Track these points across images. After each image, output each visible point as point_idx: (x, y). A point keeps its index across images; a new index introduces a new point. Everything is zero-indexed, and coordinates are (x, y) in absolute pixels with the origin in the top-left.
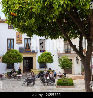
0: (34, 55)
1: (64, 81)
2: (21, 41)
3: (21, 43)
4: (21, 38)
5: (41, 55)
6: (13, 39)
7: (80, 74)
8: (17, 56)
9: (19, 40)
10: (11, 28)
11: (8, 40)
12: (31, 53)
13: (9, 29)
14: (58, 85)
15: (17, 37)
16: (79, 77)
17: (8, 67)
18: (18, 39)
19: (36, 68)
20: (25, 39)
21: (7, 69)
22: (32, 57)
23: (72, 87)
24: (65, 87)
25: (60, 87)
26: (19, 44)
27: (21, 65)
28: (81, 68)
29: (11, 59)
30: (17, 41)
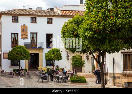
0: (41, 51)
1: (77, 78)
2: (27, 35)
3: (26, 38)
4: (27, 32)
5: (49, 52)
6: (18, 34)
7: (91, 72)
8: (24, 52)
9: (25, 35)
10: (15, 21)
11: (12, 34)
12: (37, 49)
13: (13, 22)
14: (72, 82)
15: (22, 32)
16: (90, 75)
17: (12, 64)
18: (23, 33)
19: (42, 66)
20: (30, 33)
21: (11, 66)
22: (39, 53)
23: (85, 84)
24: (78, 84)
25: (74, 84)
26: (24, 39)
27: (27, 62)
28: (92, 65)
29: (18, 56)
30: (22, 35)
